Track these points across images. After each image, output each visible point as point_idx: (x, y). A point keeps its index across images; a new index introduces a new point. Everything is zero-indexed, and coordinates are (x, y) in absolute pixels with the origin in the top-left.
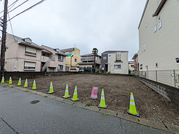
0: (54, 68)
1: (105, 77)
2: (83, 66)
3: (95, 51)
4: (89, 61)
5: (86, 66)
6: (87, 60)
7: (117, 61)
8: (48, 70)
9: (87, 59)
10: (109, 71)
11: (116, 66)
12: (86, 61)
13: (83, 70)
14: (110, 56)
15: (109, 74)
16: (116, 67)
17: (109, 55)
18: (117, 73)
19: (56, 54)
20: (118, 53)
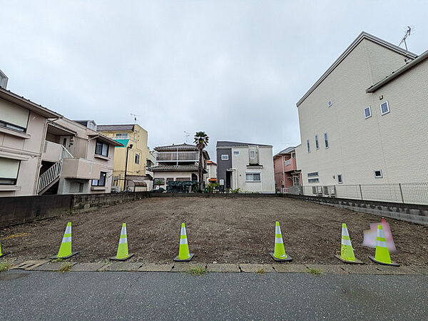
0: (82, 182)
1: (228, 201)
2: (165, 176)
3: (201, 139)
4: (180, 164)
5: (175, 177)
6: (177, 161)
7: (250, 165)
8: (65, 190)
9: (177, 157)
10: (234, 187)
11: (249, 177)
12: (175, 164)
13: (164, 187)
14: (237, 153)
15: (237, 194)
16: (251, 178)
17: (233, 150)
18: (255, 191)
19: (90, 136)
20: (253, 149)
